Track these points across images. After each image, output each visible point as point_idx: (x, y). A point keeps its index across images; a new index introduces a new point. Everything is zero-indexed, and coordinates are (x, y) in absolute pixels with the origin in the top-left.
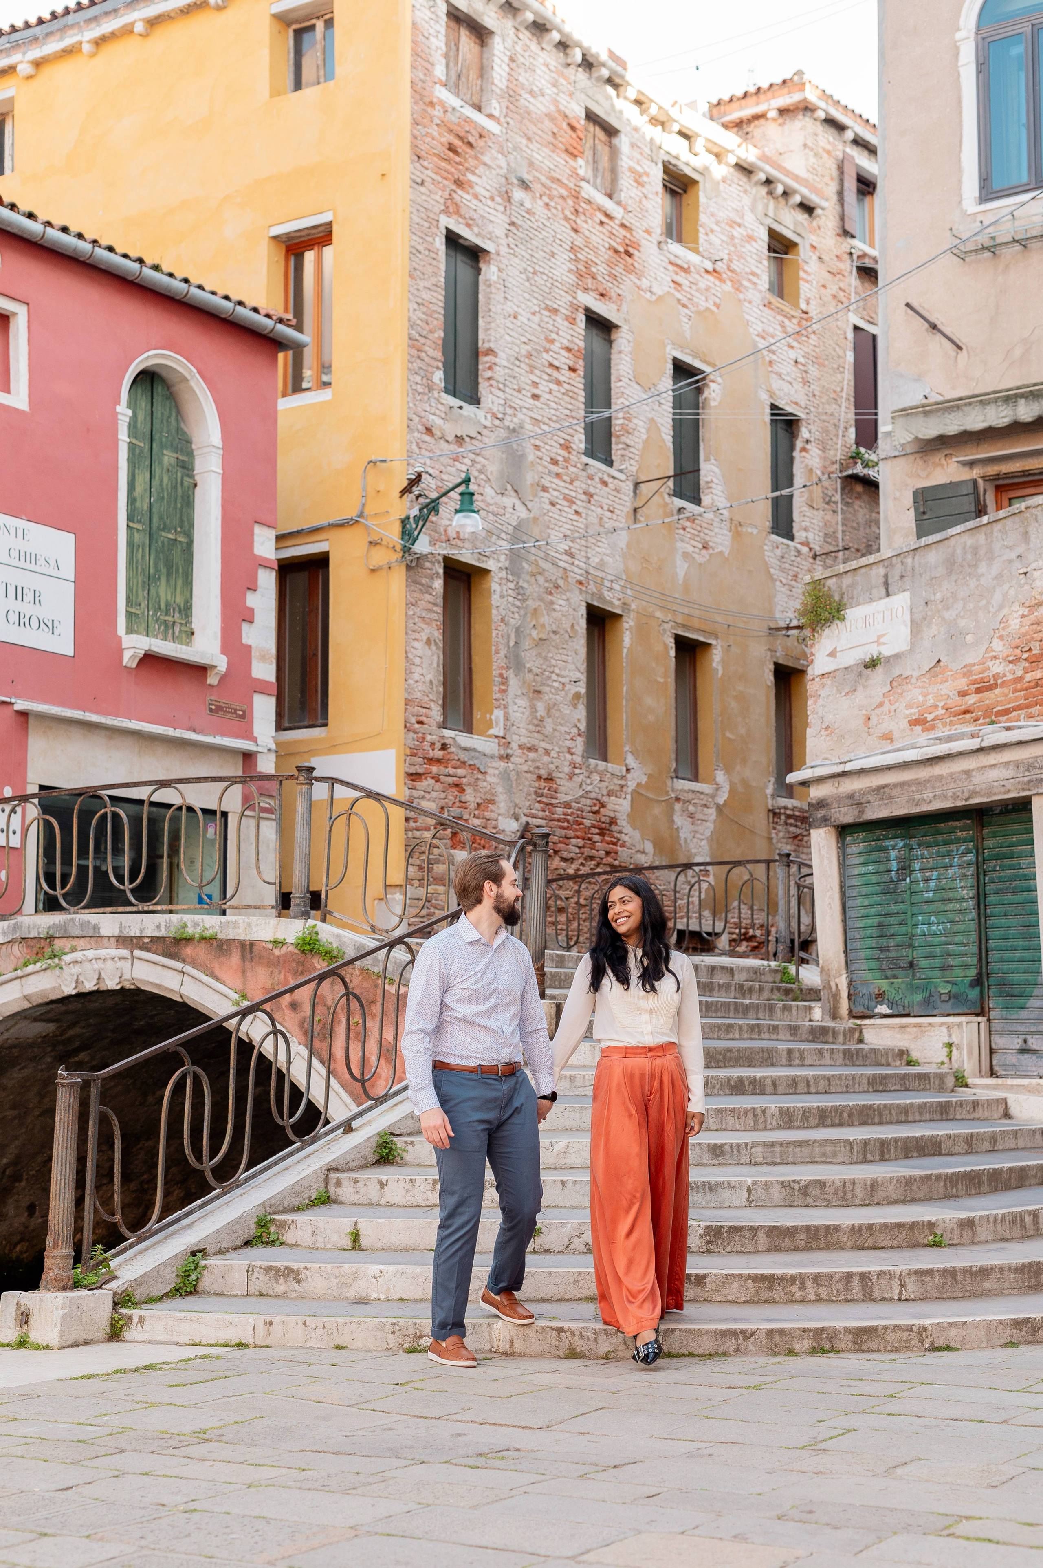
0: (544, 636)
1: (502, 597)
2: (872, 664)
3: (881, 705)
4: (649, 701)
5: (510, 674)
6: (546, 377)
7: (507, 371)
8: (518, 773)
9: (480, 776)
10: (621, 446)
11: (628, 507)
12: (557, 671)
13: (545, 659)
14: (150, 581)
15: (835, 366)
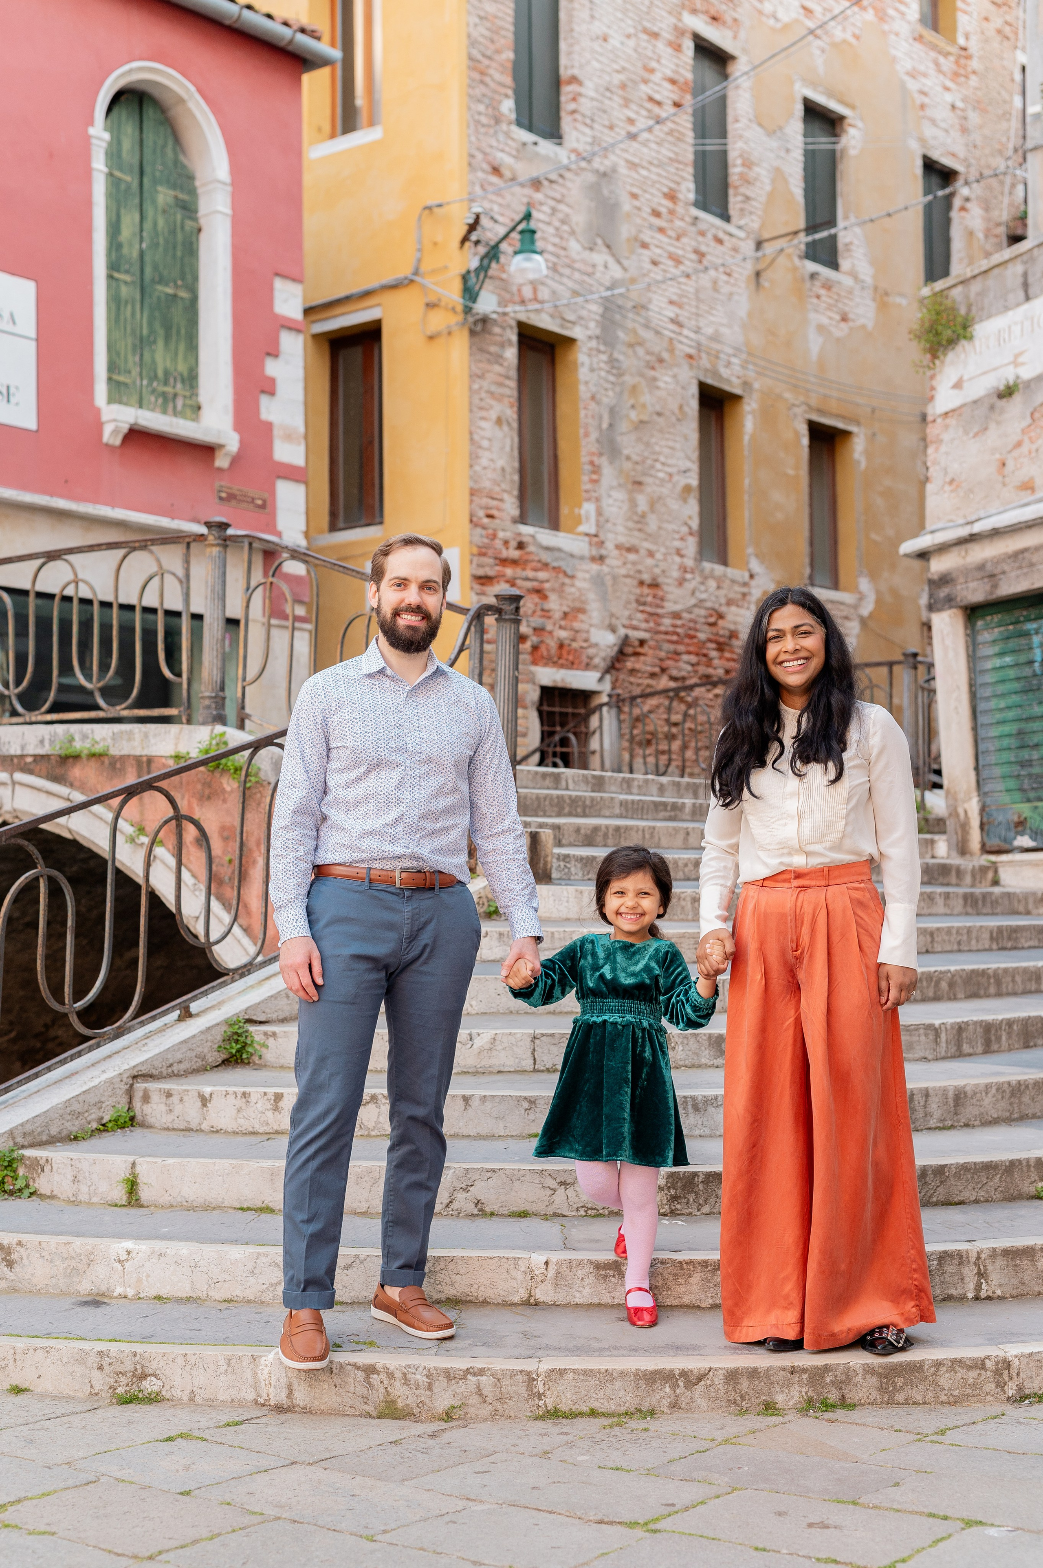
0: (645, 418)
1: (592, 370)
2: (1007, 393)
3: (1019, 444)
4: (777, 496)
5: (604, 461)
6: (644, 113)
7: (595, 104)
8: (615, 578)
9: (567, 581)
10: (740, 198)
11: (749, 268)
12: (662, 459)
13: (648, 445)
14: (142, 344)
15: (1000, 112)
